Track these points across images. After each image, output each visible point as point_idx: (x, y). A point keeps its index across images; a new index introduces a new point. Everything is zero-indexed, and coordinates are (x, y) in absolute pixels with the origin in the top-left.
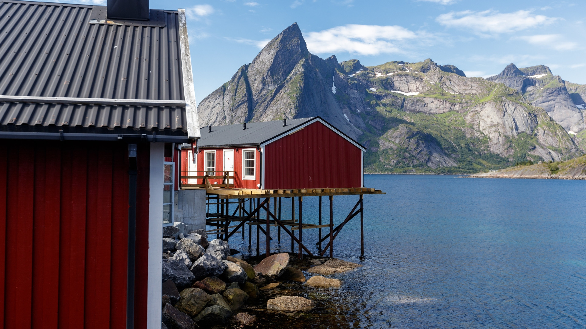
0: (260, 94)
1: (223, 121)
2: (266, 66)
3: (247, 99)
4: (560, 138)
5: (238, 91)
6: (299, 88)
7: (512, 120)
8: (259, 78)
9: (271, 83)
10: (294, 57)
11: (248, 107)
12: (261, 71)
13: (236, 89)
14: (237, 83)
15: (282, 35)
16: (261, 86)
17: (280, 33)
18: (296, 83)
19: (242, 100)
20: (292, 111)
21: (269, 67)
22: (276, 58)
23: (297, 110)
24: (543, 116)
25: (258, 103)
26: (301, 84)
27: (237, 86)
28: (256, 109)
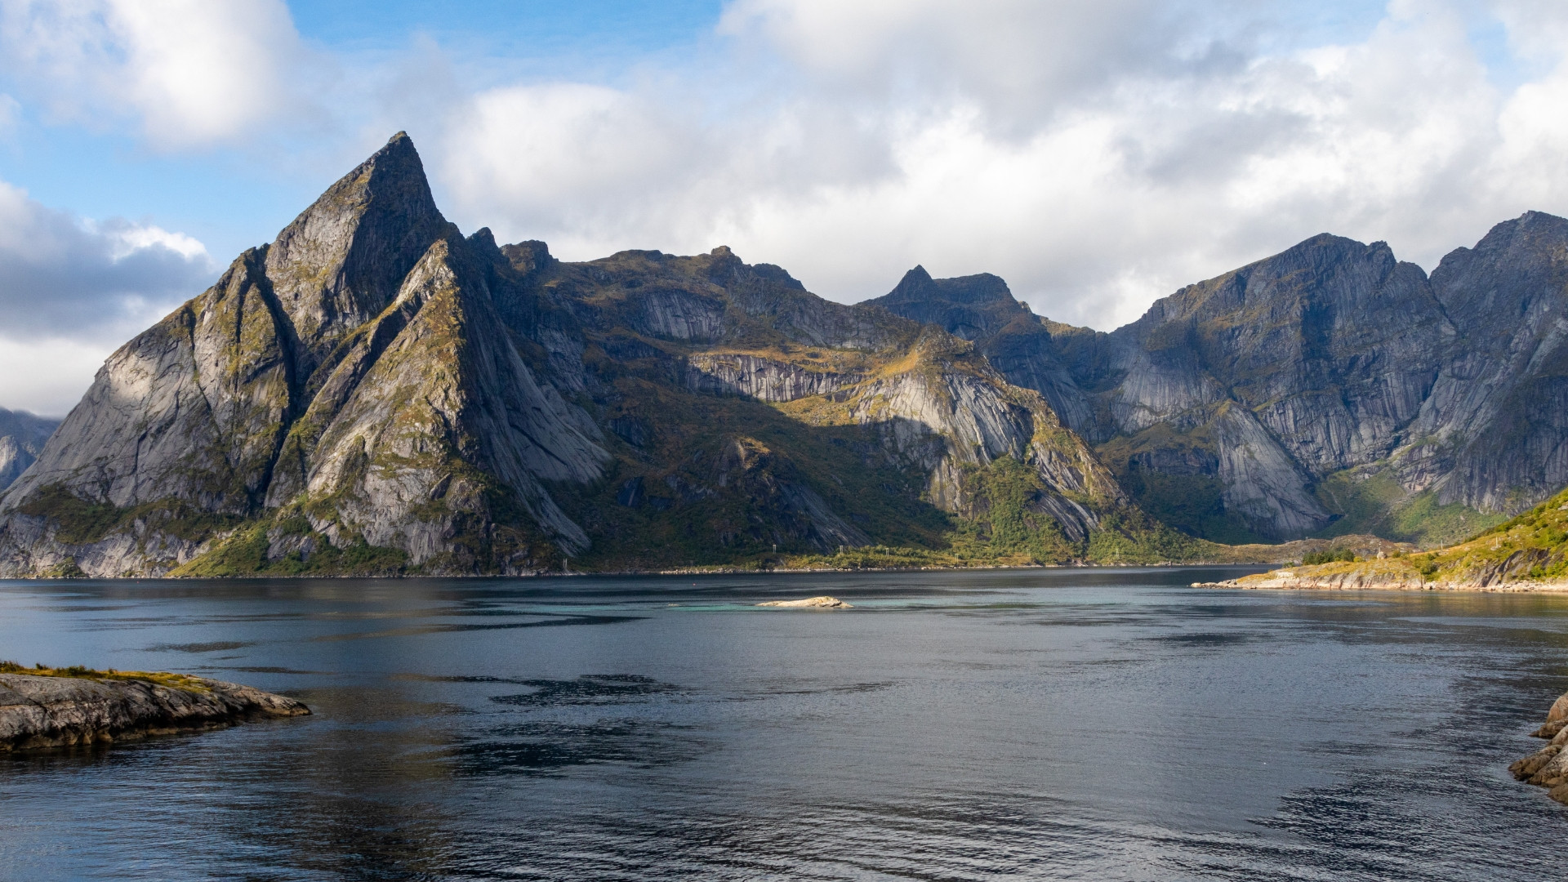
0: (317, 339)
1: (203, 419)
2: (330, 257)
3: (281, 354)
4: (1088, 469)
5: (246, 329)
6: (458, 328)
7: (974, 422)
8: (310, 292)
9: (352, 309)
10: (411, 233)
11: (287, 379)
12: (312, 273)
13: (239, 324)
14: (236, 302)
15: (371, 169)
16: (319, 316)
17: (364, 161)
18: (444, 313)
19: (267, 356)
20: (452, 394)
21: (341, 261)
22: (360, 234)
23: (466, 394)
24: (1041, 413)
25: (314, 366)
26: (460, 317)
27: (240, 314)
28: (311, 383)
